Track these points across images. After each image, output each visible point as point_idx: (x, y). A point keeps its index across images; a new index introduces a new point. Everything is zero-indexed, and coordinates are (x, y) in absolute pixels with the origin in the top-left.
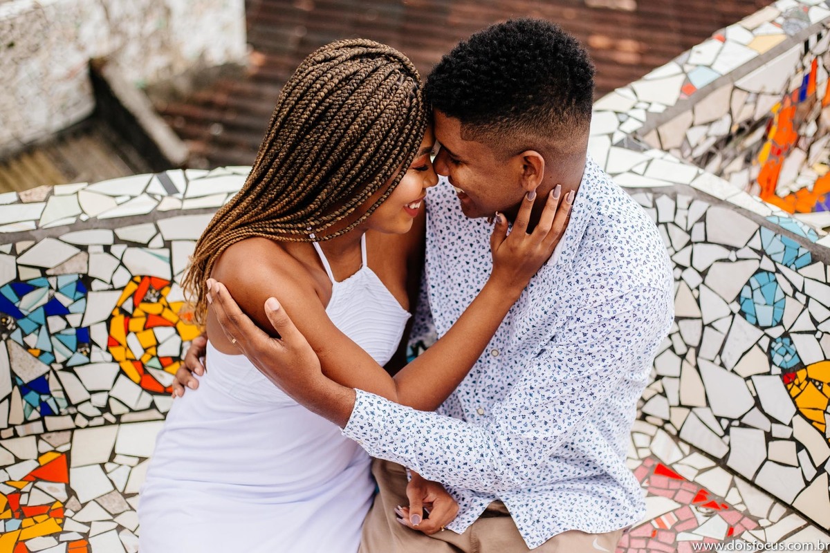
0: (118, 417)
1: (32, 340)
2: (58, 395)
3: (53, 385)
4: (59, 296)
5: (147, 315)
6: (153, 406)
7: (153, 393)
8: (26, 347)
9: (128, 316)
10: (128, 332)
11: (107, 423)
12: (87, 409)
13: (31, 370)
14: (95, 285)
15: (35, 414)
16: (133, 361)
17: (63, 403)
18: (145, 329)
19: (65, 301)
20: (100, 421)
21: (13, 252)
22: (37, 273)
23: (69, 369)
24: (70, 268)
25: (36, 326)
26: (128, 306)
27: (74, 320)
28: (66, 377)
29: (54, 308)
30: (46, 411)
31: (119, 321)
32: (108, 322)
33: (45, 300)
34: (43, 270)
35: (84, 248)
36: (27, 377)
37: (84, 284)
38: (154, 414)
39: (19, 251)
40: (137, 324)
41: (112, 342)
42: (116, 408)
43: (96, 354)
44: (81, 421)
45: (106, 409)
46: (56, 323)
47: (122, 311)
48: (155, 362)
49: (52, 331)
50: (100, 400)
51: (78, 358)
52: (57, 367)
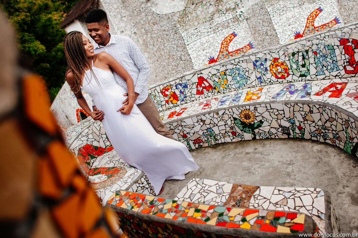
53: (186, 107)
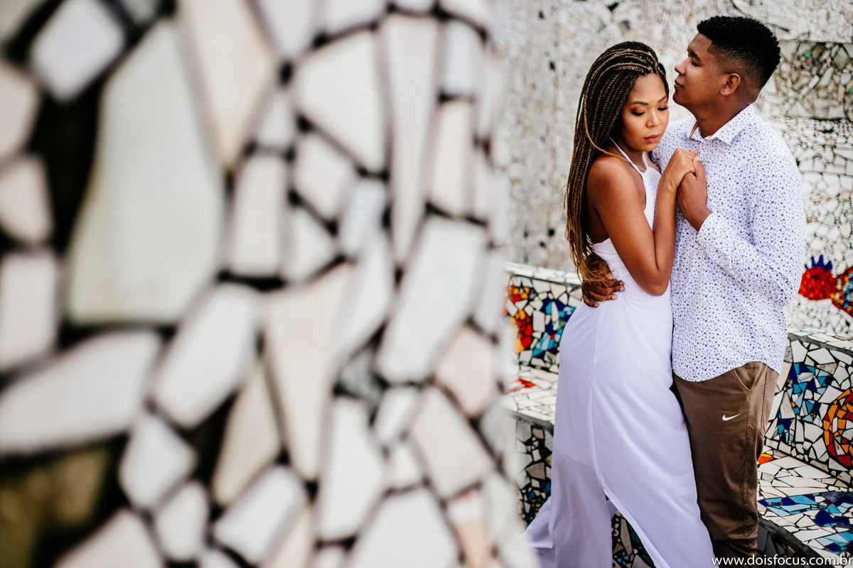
0: (810, 459)
1: (795, 397)
2: (792, 433)
3: (792, 427)
4: (816, 380)
5: (848, 411)
6: (827, 463)
7: (830, 455)
8: (791, 400)
9: (840, 407)
10: (835, 416)
11: (803, 461)
12: (799, 447)
13: (787, 414)
14: (834, 383)
15: (777, 438)
16: (831, 432)
17: (791, 439)
18: (844, 418)
19: (818, 385)
20: (801, 457)
21: (808, 348)
22: (812, 364)
23: (802, 422)
24: (828, 368)
25: (800, 391)
26: (842, 402)
27: (817, 397)
28: (799, 424)
29: (811, 386)
30: (783, 439)
31: (834, 407)
32: (830, 405)
33: (809, 380)
34: (816, 363)
35: (837, 361)
36: (784, 416)
37: (829, 380)
38: (825, 468)
39: (810, 349)
40: (841, 414)
41: (827, 418)
42: (812, 455)
43: (817, 421)
44: (794, 453)
45: (807, 452)
46: (809, 394)
47: (838, 403)
48: (839, 439)
49: (805, 397)
50: (807, 445)
51: (809, 418)
52: (799, 418)
53: (534, 381)
